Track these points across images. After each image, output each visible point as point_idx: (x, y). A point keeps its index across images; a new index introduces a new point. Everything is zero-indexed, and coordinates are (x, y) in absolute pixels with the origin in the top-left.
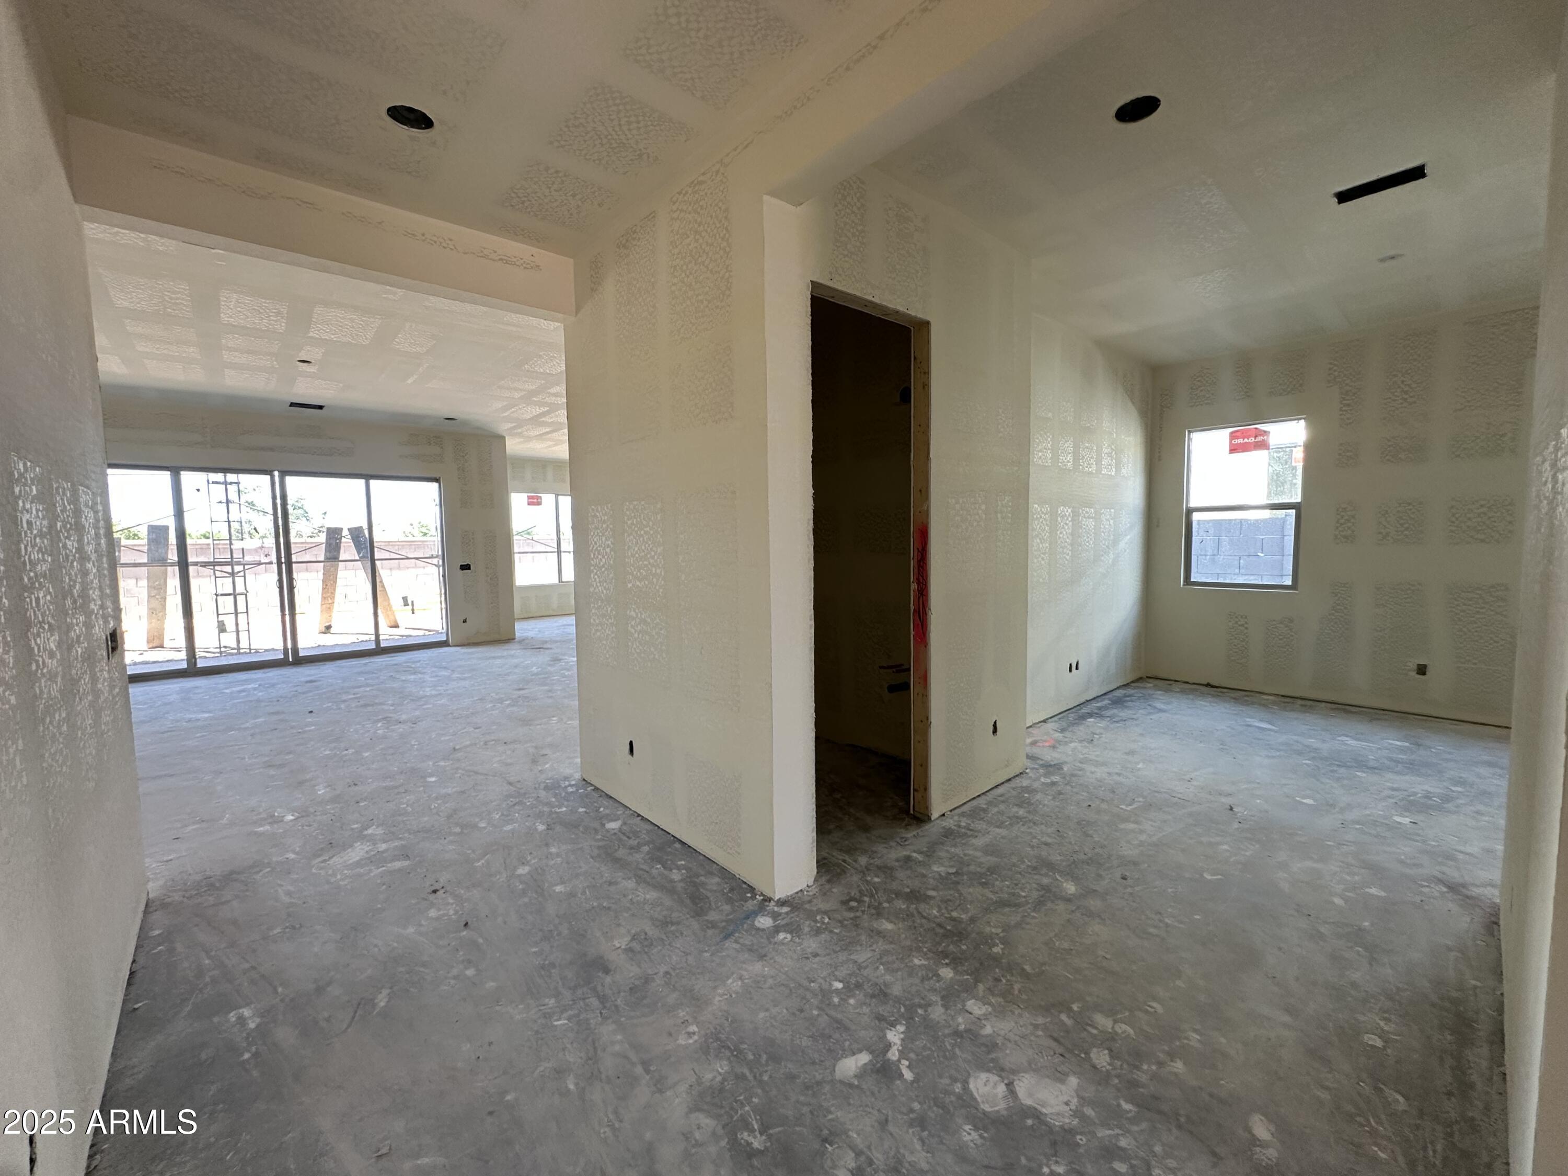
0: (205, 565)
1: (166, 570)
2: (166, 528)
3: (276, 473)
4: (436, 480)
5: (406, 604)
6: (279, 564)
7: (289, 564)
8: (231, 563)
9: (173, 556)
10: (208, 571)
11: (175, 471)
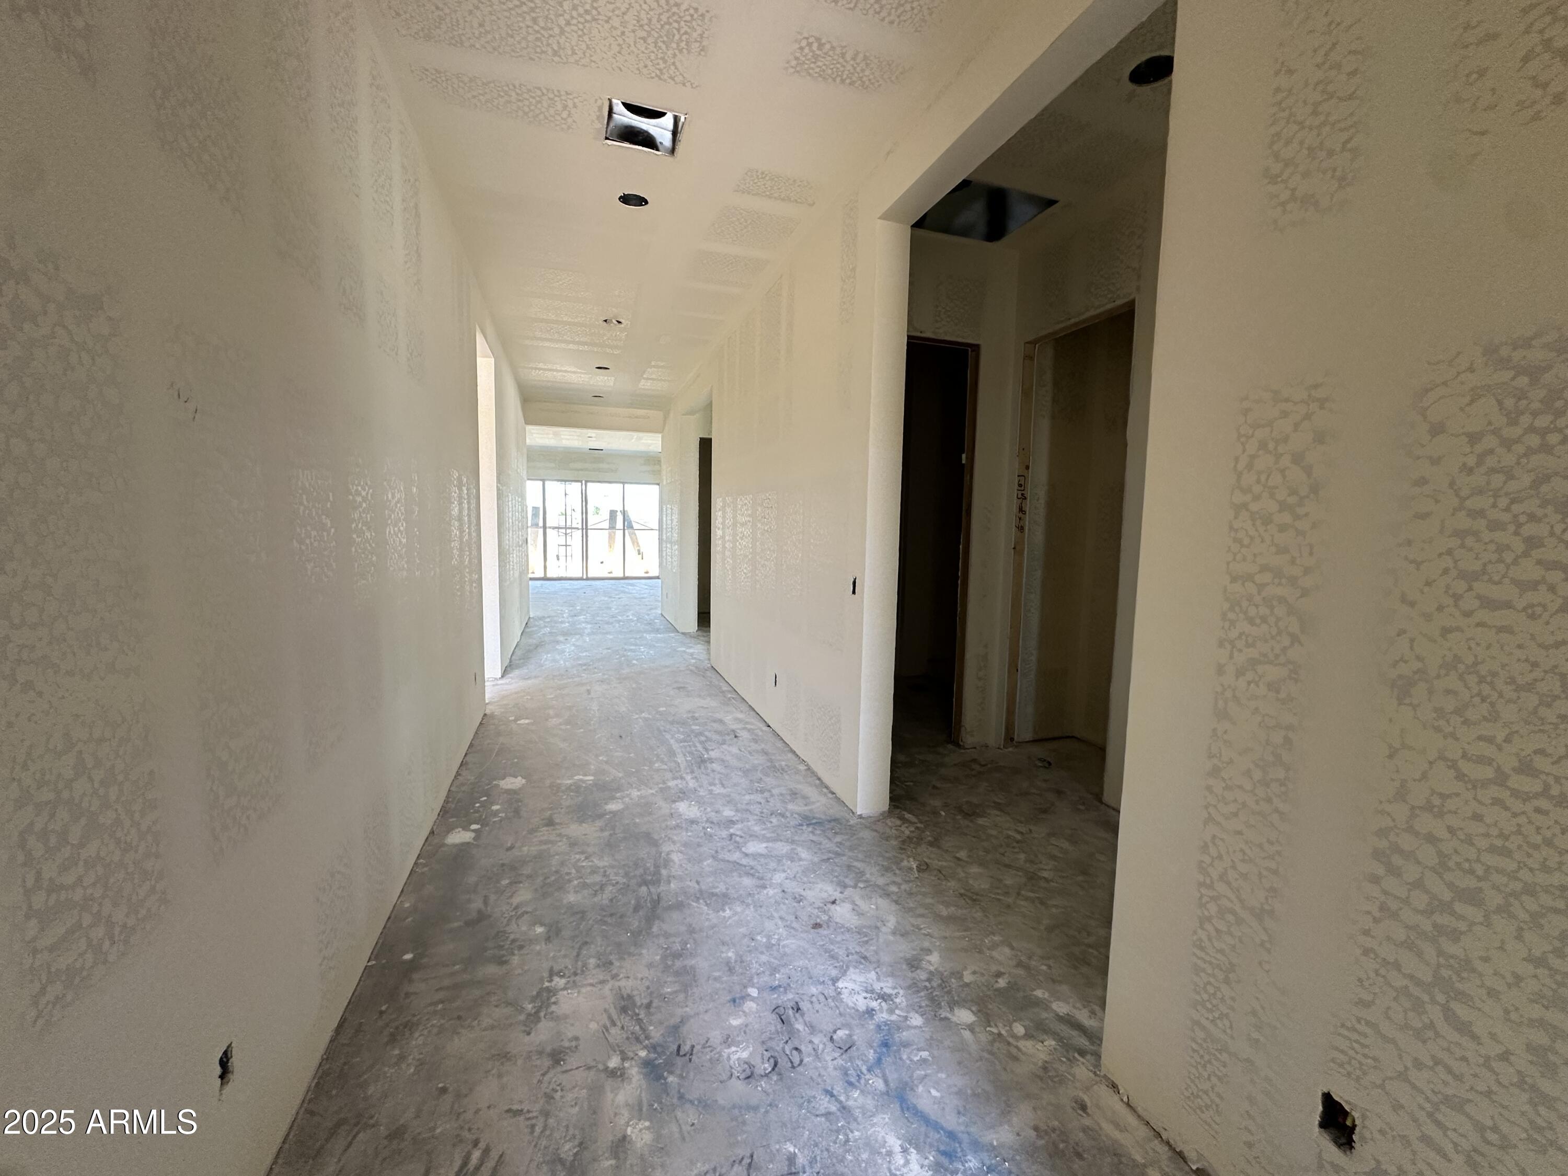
0: (554, 528)
1: (538, 531)
2: (539, 508)
3: (584, 482)
4: (658, 484)
5: (639, 554)
6: (583, 529)
7: (587, 529)
8: (566, 528)
9: (541, 524)
10: (555, 531)
11: (543, 481)
